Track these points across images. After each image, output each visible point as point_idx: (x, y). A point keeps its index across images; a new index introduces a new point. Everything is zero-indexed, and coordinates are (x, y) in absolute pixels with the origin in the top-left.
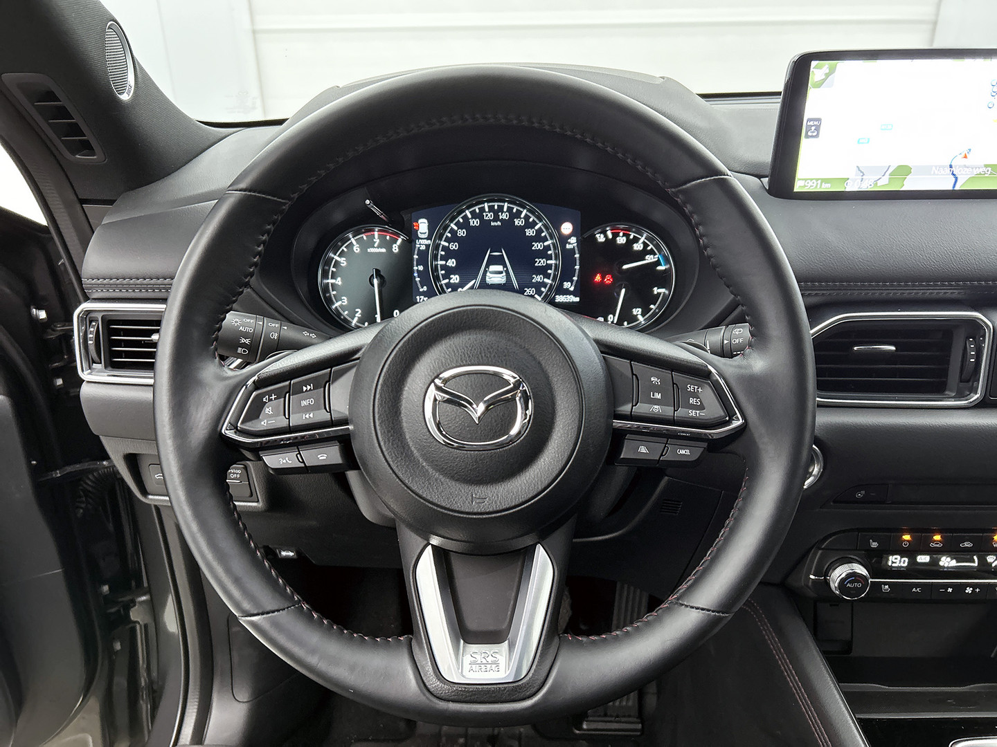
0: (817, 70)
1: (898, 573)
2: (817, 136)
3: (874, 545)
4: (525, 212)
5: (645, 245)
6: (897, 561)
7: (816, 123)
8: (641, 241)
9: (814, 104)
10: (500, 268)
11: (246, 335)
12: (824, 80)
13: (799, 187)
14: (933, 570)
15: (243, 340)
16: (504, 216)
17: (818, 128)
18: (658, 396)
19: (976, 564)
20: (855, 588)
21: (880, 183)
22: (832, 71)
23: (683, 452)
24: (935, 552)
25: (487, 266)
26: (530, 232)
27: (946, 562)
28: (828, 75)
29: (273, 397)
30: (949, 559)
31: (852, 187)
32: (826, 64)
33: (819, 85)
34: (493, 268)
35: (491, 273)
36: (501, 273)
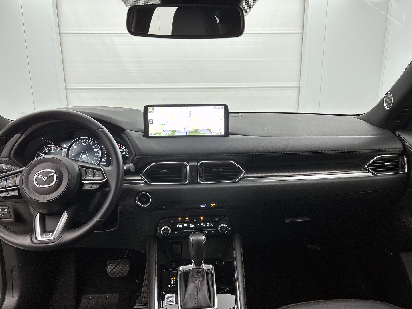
0: (150, 109)
1: (180, 229)
2: (152, 123)
3: (172, 221)
4: (92, 142)
5: (123, 150)
6: (179, 226)
7: (152, 120)
8: (122, 149)
9: (150, 116)
10: (85, 156)
11: (5, 169)
12: (152, 111)
13: (150, 135)
14: (188, 227)
15: (4, 170)
16: (87, 143)
17: (152, 121)
18: (90, 175)
19: (199, 226)
20: (166, 232)
21: (169, 134)
22: (153, 109)
23: (95, 187)
24: (188, 223)
25: (82, 155)
26: (93, 147)
27: (191, 226)
28: (152, 110)
29: (3, 181)
30: (192, 225)
31: (163, 135)
32: (151, 108)
33: (151, 112)
34: (83, 156)
35: (83, 157)
36: (85, 157)
